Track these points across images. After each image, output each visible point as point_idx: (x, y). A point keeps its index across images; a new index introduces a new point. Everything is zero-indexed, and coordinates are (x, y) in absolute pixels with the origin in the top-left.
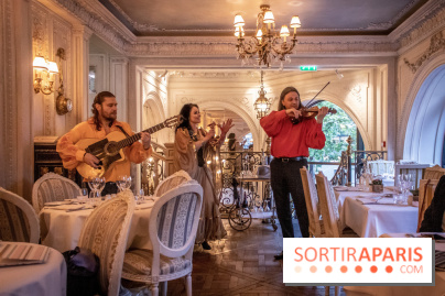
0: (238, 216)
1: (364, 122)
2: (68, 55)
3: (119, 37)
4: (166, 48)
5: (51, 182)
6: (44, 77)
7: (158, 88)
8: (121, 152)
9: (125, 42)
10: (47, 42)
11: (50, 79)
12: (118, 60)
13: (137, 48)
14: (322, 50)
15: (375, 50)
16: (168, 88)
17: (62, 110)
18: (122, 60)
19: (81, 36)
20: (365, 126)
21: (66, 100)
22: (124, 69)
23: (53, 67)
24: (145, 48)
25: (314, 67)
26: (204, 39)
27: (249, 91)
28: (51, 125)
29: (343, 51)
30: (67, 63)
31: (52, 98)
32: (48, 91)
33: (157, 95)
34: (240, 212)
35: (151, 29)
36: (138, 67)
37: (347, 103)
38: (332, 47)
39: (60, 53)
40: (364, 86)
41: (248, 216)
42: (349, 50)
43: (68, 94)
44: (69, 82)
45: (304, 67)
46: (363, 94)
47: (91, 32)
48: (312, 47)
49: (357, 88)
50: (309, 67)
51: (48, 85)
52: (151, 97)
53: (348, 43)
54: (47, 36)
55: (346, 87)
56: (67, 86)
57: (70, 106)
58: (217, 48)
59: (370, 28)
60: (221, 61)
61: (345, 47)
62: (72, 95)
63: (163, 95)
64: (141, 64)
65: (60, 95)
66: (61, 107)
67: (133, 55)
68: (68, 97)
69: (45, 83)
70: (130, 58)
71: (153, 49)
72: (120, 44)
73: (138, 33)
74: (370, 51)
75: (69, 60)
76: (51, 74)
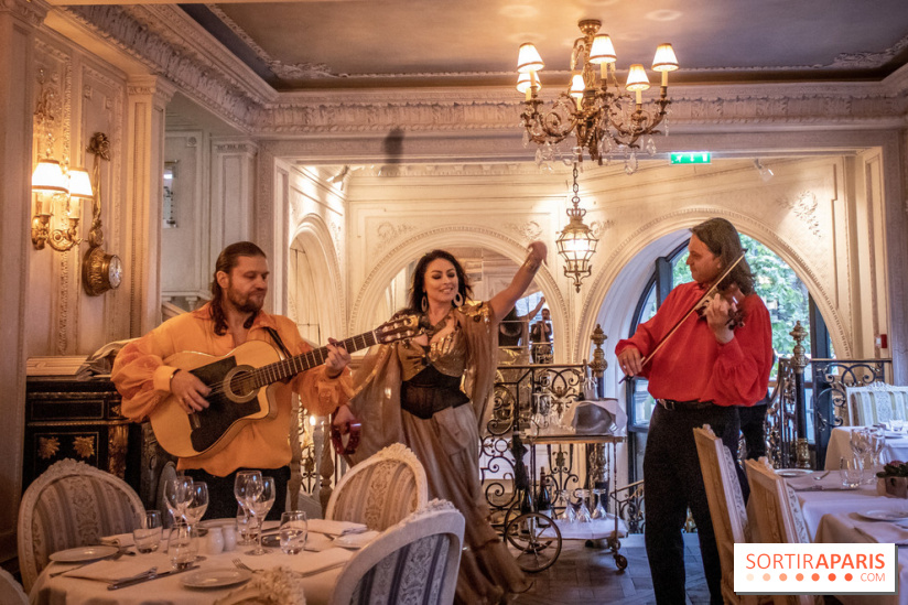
0: (526, 534)
1: (828, 284)
2: (116, 148)
3: (237, 93)
4: (347, 117)
5: (67, 485)
6: (56, 210)
7: (323, 205)
8: (262, 394)
9: (251, 104)
10: (67, 122)
11: (72, 214)
12: (231, 147)
13: (279, 120)
14: (723, 117)
15: (851, 115)
16: (347, 202)
17: (96, 284)
18: (242, 148)
19: (148, 100)
20: (831, 293)
21: (108, 258)
22: (246, 168)
23: (80, 183)
24: (298, 118)
25: (705, 155)
26: (441, 94)
27: (542, 206)
28: (70, 325)
29: (775, 117)
30: (113, 168)
31: (74, 258)
32: (64, 243)
33: (320, 222)
34: (531, 522)
35: (315, 73)
36: (278, 162)
37: (784, 237)
38: (748, 109)
39: (98, 146)
40: (824, 195)
41: (550, 533)
42: (788, 117)
43: (112, 244)
44: (114, 212)
45: (679, 155)
46: (823, 215)
47: (171, 89)
48: (700, 110)
49: (808, 201)
50: (692, 155)
51: (65, 227)
52: (307, 227)
53: (787, 99)
54: (68, 108)
55: (780, 199)
56: (111, 223)
57: (116, 272)
58: (468, 115)
59: (838, 65)
60: (480, 144)
61: (779, 108)
62: (122, 244)
63: (335, 220)
64: (285, 154)
65: (93, 245)
66: (95, 278)
67: (268, 133)
68: (113, 250)
69: (59, 224)
70: (261, 142)
71: (318, 120)
72: (238, 109)
73: (280, 84)
74: (840, 116)
75: (117, 160)
76: (75, 201)
